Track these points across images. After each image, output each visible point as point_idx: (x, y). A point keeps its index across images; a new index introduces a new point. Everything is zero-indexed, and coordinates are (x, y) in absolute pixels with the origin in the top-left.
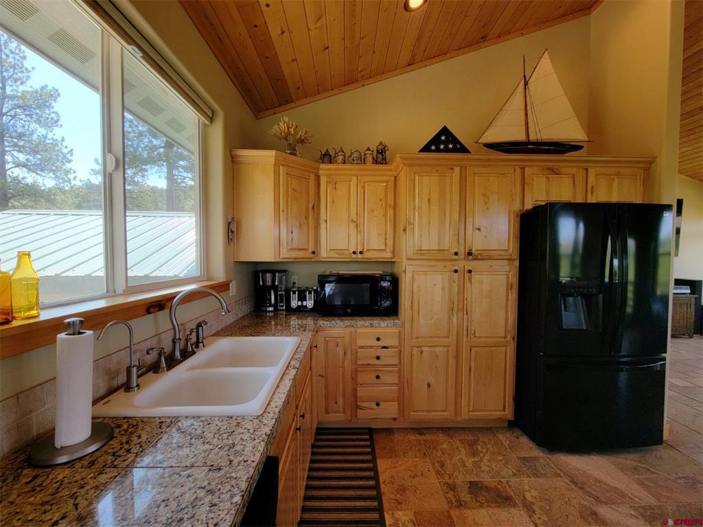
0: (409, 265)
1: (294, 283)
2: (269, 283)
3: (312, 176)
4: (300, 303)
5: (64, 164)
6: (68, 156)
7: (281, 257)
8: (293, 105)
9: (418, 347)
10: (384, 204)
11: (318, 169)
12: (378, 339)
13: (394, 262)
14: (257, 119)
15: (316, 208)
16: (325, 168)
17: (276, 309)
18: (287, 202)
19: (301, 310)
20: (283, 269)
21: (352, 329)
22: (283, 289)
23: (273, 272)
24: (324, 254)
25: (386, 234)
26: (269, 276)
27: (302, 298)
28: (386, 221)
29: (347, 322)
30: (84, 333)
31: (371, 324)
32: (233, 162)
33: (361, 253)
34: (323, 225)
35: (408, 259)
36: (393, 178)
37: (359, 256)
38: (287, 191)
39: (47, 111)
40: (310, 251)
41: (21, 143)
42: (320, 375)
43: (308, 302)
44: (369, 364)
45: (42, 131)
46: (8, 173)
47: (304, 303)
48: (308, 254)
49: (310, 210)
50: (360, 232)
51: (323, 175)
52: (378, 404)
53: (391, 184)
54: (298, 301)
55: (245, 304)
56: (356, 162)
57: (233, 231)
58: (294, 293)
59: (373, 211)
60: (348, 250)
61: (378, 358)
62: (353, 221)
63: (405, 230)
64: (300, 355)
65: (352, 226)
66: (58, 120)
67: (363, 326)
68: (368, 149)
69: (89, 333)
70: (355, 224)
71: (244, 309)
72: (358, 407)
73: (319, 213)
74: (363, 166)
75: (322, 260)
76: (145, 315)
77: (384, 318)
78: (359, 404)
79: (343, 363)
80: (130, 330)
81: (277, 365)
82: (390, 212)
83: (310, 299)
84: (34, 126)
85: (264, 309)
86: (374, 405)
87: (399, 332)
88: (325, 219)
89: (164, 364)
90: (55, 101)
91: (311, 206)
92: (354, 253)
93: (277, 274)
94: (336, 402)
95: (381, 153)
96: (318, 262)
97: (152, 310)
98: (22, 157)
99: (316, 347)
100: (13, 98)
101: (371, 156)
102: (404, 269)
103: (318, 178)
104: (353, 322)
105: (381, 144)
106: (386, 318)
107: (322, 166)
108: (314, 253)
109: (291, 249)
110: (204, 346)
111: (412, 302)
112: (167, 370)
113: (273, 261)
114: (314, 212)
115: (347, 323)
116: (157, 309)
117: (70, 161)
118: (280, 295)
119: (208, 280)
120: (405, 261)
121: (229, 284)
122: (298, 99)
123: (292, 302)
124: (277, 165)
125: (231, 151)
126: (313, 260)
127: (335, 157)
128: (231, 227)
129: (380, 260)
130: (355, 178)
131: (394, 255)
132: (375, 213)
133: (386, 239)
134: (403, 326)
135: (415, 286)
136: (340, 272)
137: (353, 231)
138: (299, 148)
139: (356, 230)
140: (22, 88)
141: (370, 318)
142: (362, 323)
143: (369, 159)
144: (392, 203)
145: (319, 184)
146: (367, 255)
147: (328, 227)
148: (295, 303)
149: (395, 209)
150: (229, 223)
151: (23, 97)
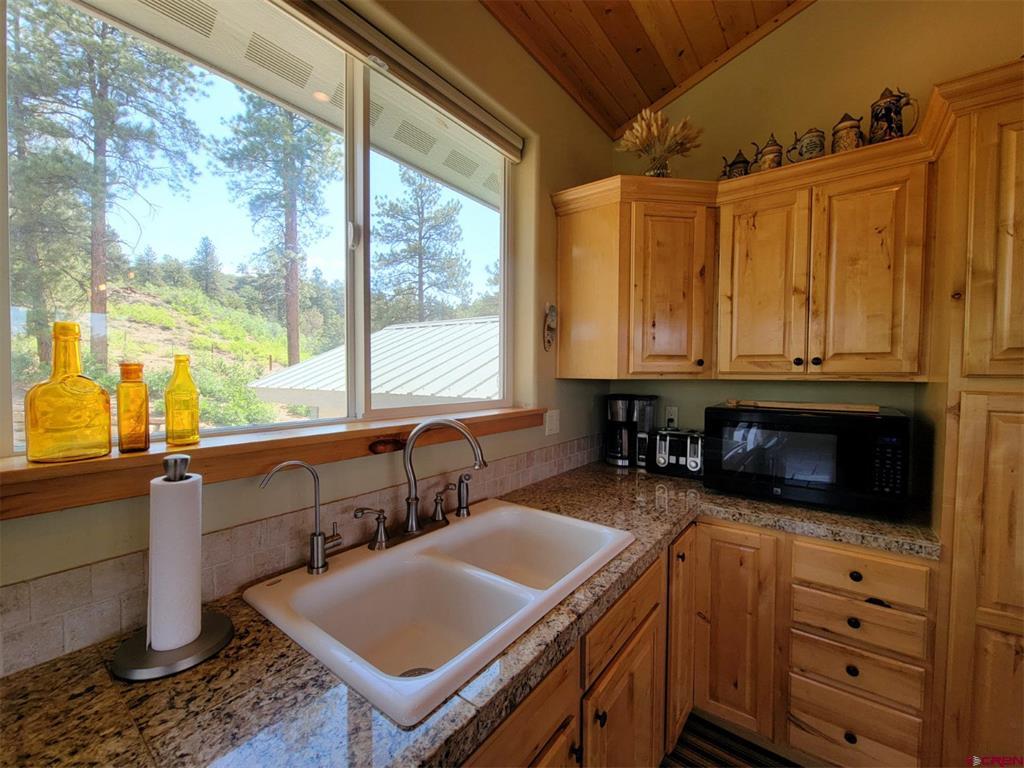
0: (968, 392)
1: (671, 420)
2: (621, 417)
3: (701, 211)
4: (673, 460)
5: (463, 278)
6: (467, 269)
7: (631, 371)
8: (675, 92)
9: (1006, 634)
10: (889, 242)
11: (715, 194)
12: (856, 577)
13: (925, 384)
14: (614, 141)
15: (708, 274)
16: (730, 189)
17: (633, 465)
18: (645, 267)
19: (677, 473)
20: (650, 393)
21: (782, 536)
22: (647, 429)
23: (630, 399)
24: (724, 365)
25: (894, 314)
26: (621, 405)
27: (678, 449)
28: (896, 282)
29: (769, 515)
30: (189, 477)
31: (835, 534)
32: (557, 214)
33: (817, 361)
34: (723, 306)
35: (970, 376)
36: (922, 168)
37: (813, 368)
38: (646, 248)
39: (452, 226)
40: (693, 359)
41: (434, 263)
42: (699, 614)
43: (689, 459)
44: (824, 629)
45: (448, 247)
46: (425, 293)
47: (682, 461)
48: (687, 366)
49: (695, 282)
50: (816, 313)
51: (727, 204)
52: (851, 738)
53: (918, 183)
54: (670, 454)
55: (579, 448)
56: (806, 156)
57: (553, 328)
58: (663, 438)
59: (854, 261)
60: (782, 356)
61: (854, 623)
62: (796, 290)
63: (958, 296)
64: (604, 581)
65: (795, 301)
66: (460, 234)
67: (811, 535)
68: (846, 118)
69: (196, 477)
70: (804, 297)
71: (579, 458)
72: (791, 719)
73: (715, 284)
74: (830, 160)
75: (721, 377)
76: (368, 455)
77: (878, 524)
78: (795, 712)
79: (756, 605)
80: (316, 478)
81: (547, 588)
82: (912, 258)
83: (695, 454)
84: (443, 243)
85: (611, 461)
86: (839, 734)
87: (931, 574)
88: (729, 294)
89: (382, 536)
90: (458, 214)
91: (697, 269)
92: (798, 362)
93: (636, 402)
94: (736, 685)
95: (887, 117)
96: (711, 381)
97: (381, 448)
98: (433, 276)
99: (683, 557)
100: (429, 219)
101: (852, 133)
102: (951, 402)
103: (714, 213)
104: (784, 520)
105: (887, 93)
106: (886, 527)
107: (724, 186)
108: (700, 363)
109: (650, 356)
110: (468, 514)
111: (983, 499)
112: (387, 547)
113: (615, 377)
114: (704, 282)
115: (767, 518)
116: (389, 447)
117: (467, 274)
118: (641, 439)
119: (514, 407)
120: (955, 381)
121: (542, 415)
122: (685, 77)
123: (658, 455)
124: (625, 203)
125: (551, 197)
126: (700, 377)
127: (756, 161)
128: (549, 320)
129: (874, 379)
130: (805, 194)
131: (919, 367)
132: (861, 264)
133: (893, 327)
134: (946, 557)
135: (998, 453)
136: (760, 404)
137: (797, 313)
138: (675, 162)
139: (804, 310)
140: (435, 208)
141: (835, 517)
142: (808, 526)
143: (848, 138)
144: (920, 232)
145: (717, 225)
146: (832, 366)
147: (735, 310)
148: (663, 458)
149: (927, 247)
150: (546, 315)
151: (435, 218)
